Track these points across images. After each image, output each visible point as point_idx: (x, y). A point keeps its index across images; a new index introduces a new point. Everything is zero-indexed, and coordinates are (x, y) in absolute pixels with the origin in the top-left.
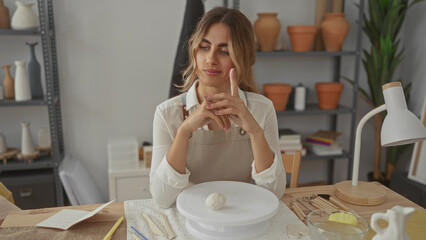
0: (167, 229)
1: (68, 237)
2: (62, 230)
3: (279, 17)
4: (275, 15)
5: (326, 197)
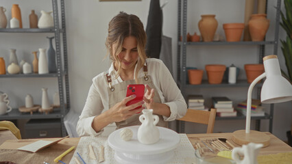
0: (101, 156)
1: (33, 157)
2: (32, 153)
3: (216, 18)
4: (214, 16)
5: (224, 140)
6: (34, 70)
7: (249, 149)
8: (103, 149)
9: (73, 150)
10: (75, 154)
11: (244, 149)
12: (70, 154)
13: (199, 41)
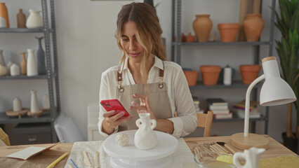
0: (96, 162)
1: (25, 165)
2: (23, 160)
3: (211, 17)
4: (208, 16)
5: (222, 144)
6: (23, 72)
7: (251, 154)
8: (98, 155)
9: (67, 157)
10: (69, 160)
11: (245, 154)
12: (63, 161)
13: (193, 41)
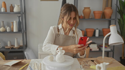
0: (40, 67)
2: (10, 66)
3: (90, 8)
4: (89, 8)
5: (93, 61)
6: (12, 30)
7: (103, 65)
8: (41, 65)
9: (28, 65)
10: (29, 67)
12: (26, 67)
13: (83, 18)
